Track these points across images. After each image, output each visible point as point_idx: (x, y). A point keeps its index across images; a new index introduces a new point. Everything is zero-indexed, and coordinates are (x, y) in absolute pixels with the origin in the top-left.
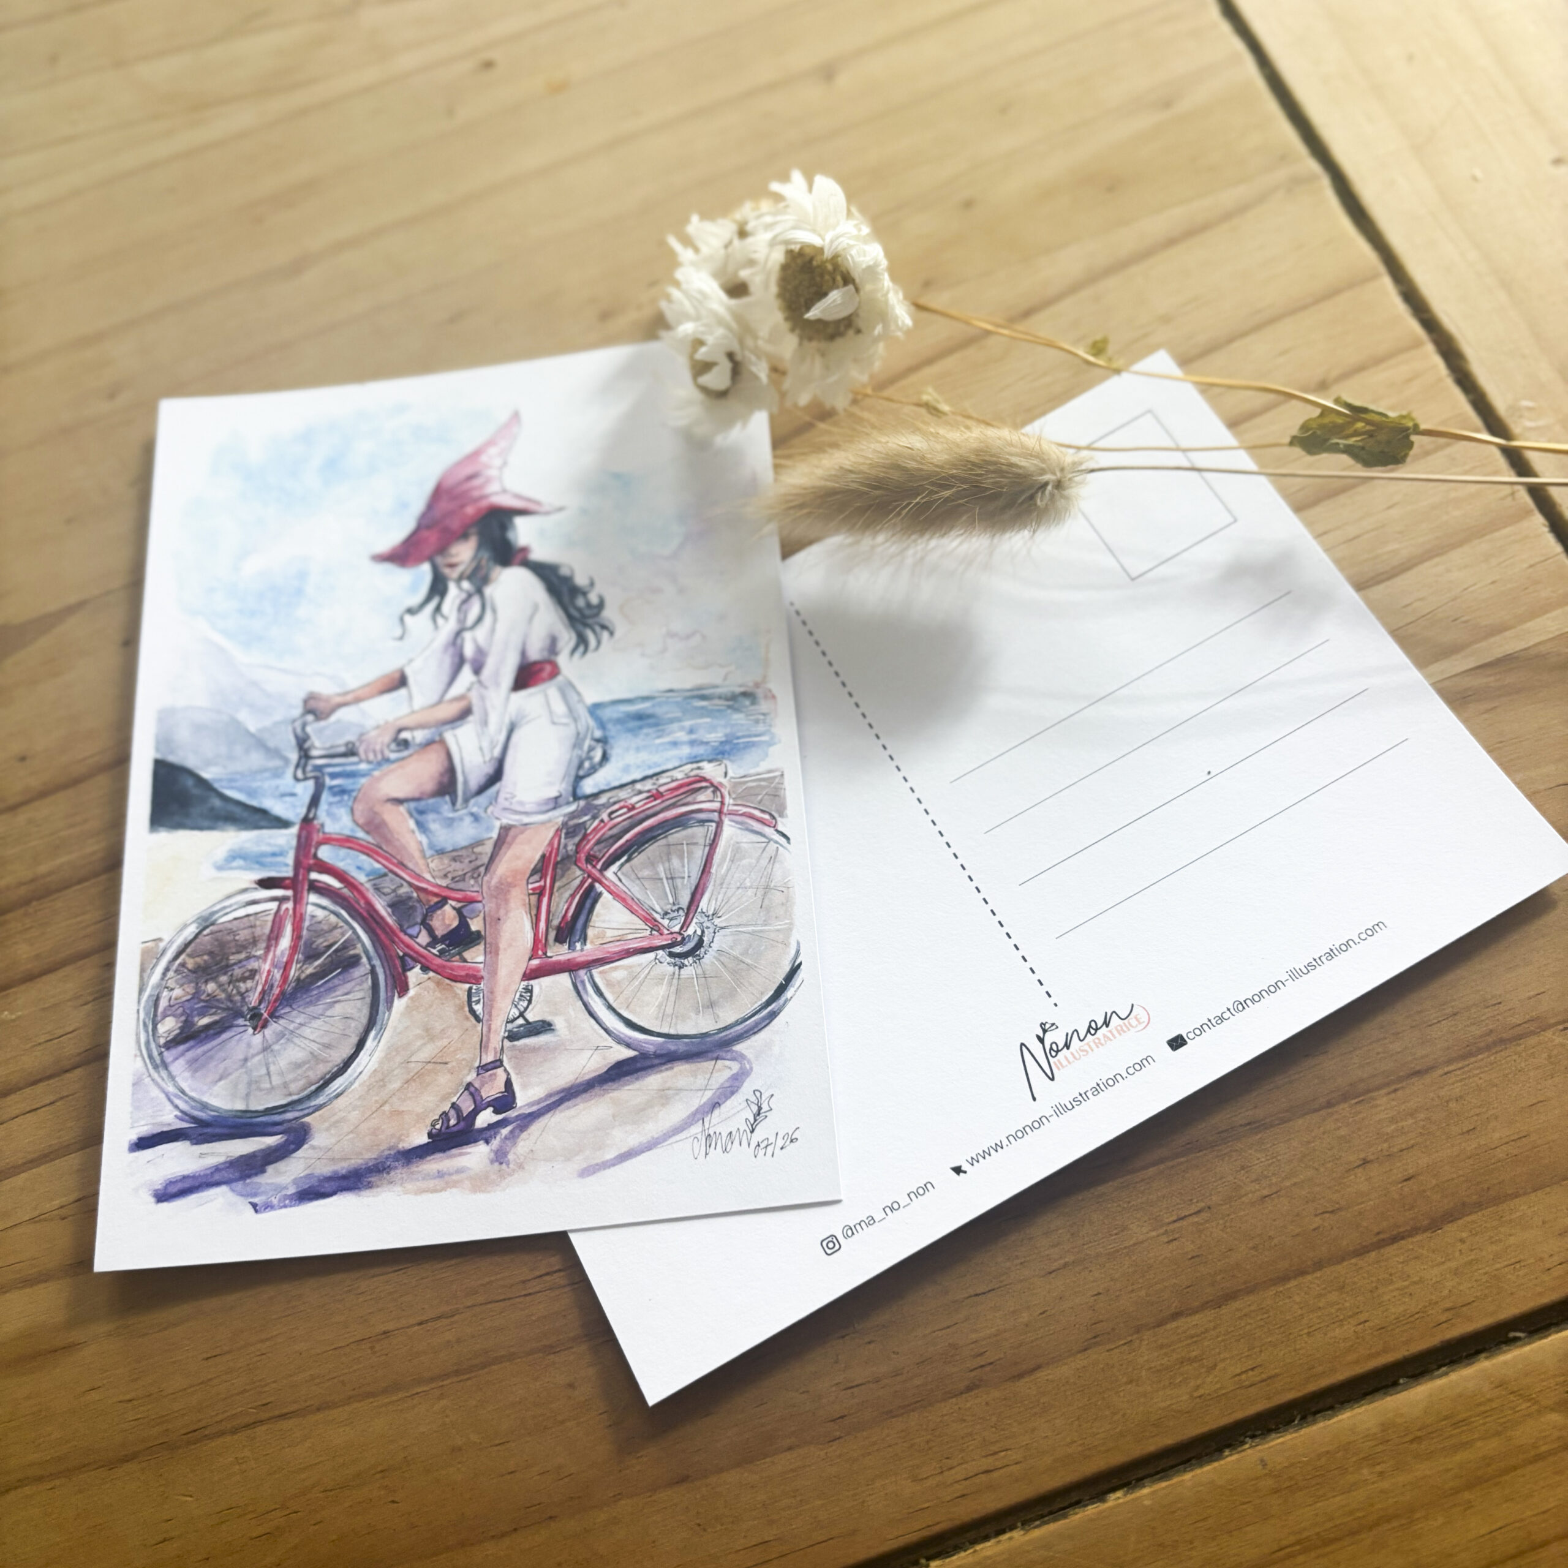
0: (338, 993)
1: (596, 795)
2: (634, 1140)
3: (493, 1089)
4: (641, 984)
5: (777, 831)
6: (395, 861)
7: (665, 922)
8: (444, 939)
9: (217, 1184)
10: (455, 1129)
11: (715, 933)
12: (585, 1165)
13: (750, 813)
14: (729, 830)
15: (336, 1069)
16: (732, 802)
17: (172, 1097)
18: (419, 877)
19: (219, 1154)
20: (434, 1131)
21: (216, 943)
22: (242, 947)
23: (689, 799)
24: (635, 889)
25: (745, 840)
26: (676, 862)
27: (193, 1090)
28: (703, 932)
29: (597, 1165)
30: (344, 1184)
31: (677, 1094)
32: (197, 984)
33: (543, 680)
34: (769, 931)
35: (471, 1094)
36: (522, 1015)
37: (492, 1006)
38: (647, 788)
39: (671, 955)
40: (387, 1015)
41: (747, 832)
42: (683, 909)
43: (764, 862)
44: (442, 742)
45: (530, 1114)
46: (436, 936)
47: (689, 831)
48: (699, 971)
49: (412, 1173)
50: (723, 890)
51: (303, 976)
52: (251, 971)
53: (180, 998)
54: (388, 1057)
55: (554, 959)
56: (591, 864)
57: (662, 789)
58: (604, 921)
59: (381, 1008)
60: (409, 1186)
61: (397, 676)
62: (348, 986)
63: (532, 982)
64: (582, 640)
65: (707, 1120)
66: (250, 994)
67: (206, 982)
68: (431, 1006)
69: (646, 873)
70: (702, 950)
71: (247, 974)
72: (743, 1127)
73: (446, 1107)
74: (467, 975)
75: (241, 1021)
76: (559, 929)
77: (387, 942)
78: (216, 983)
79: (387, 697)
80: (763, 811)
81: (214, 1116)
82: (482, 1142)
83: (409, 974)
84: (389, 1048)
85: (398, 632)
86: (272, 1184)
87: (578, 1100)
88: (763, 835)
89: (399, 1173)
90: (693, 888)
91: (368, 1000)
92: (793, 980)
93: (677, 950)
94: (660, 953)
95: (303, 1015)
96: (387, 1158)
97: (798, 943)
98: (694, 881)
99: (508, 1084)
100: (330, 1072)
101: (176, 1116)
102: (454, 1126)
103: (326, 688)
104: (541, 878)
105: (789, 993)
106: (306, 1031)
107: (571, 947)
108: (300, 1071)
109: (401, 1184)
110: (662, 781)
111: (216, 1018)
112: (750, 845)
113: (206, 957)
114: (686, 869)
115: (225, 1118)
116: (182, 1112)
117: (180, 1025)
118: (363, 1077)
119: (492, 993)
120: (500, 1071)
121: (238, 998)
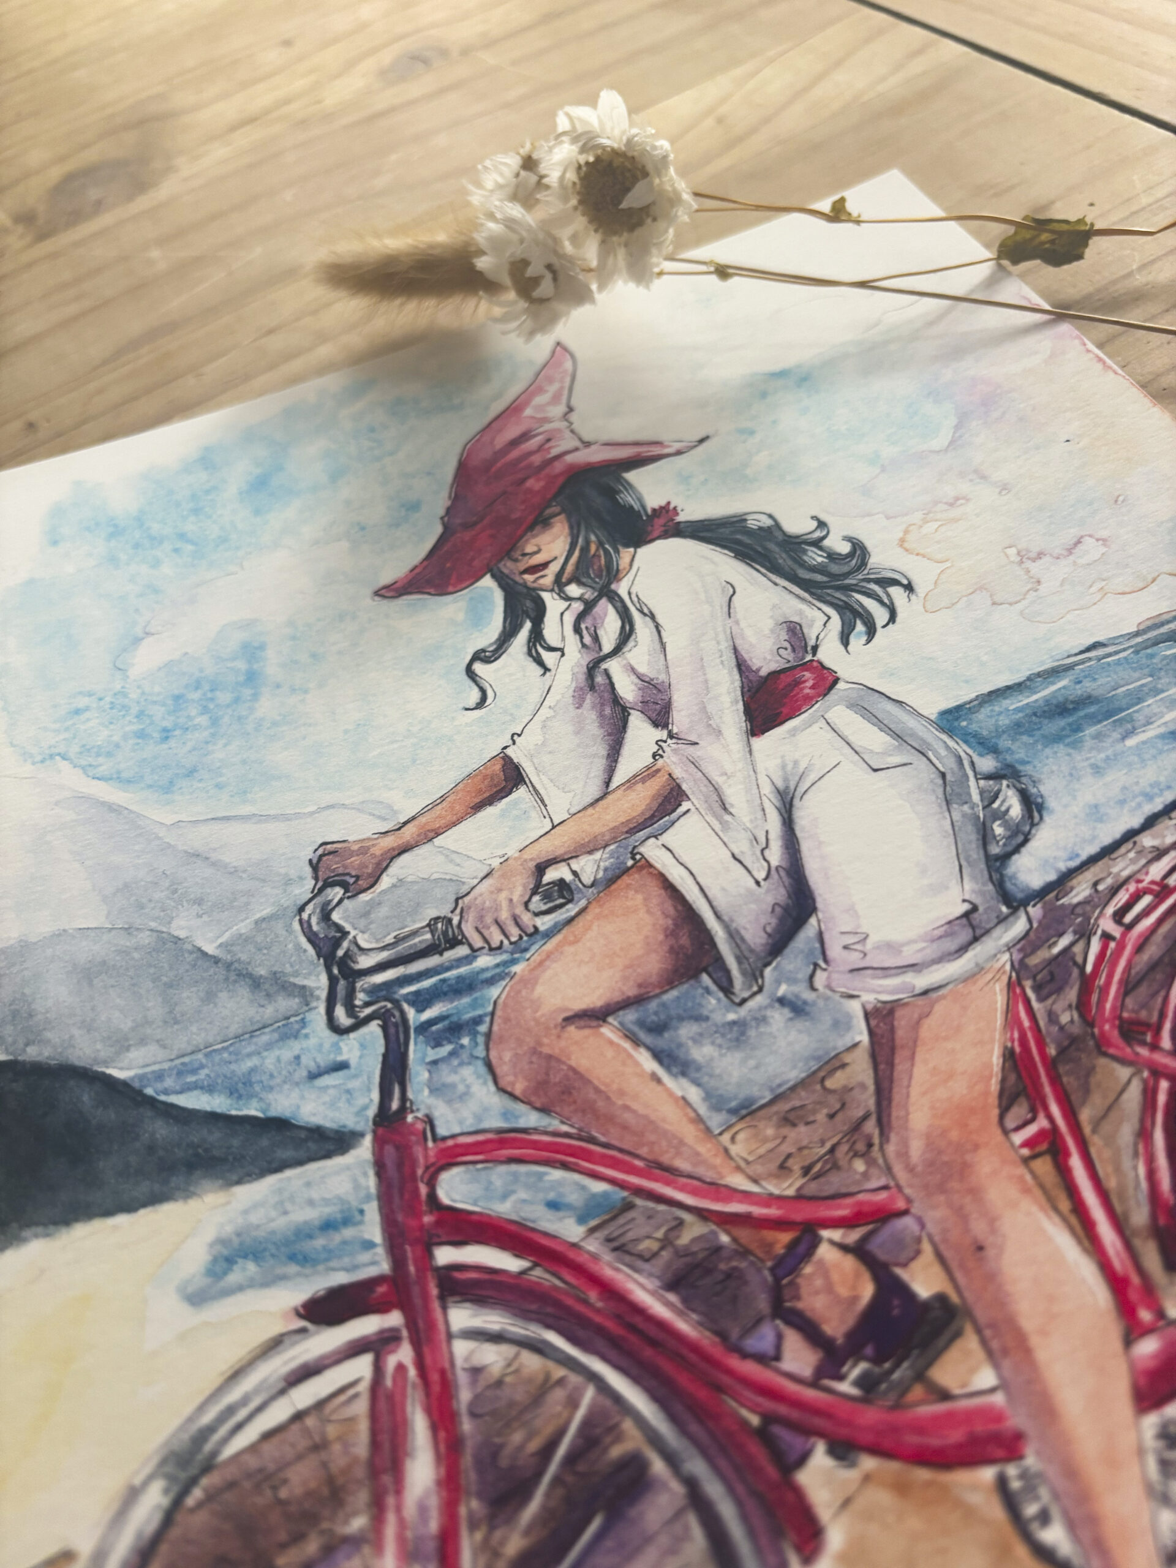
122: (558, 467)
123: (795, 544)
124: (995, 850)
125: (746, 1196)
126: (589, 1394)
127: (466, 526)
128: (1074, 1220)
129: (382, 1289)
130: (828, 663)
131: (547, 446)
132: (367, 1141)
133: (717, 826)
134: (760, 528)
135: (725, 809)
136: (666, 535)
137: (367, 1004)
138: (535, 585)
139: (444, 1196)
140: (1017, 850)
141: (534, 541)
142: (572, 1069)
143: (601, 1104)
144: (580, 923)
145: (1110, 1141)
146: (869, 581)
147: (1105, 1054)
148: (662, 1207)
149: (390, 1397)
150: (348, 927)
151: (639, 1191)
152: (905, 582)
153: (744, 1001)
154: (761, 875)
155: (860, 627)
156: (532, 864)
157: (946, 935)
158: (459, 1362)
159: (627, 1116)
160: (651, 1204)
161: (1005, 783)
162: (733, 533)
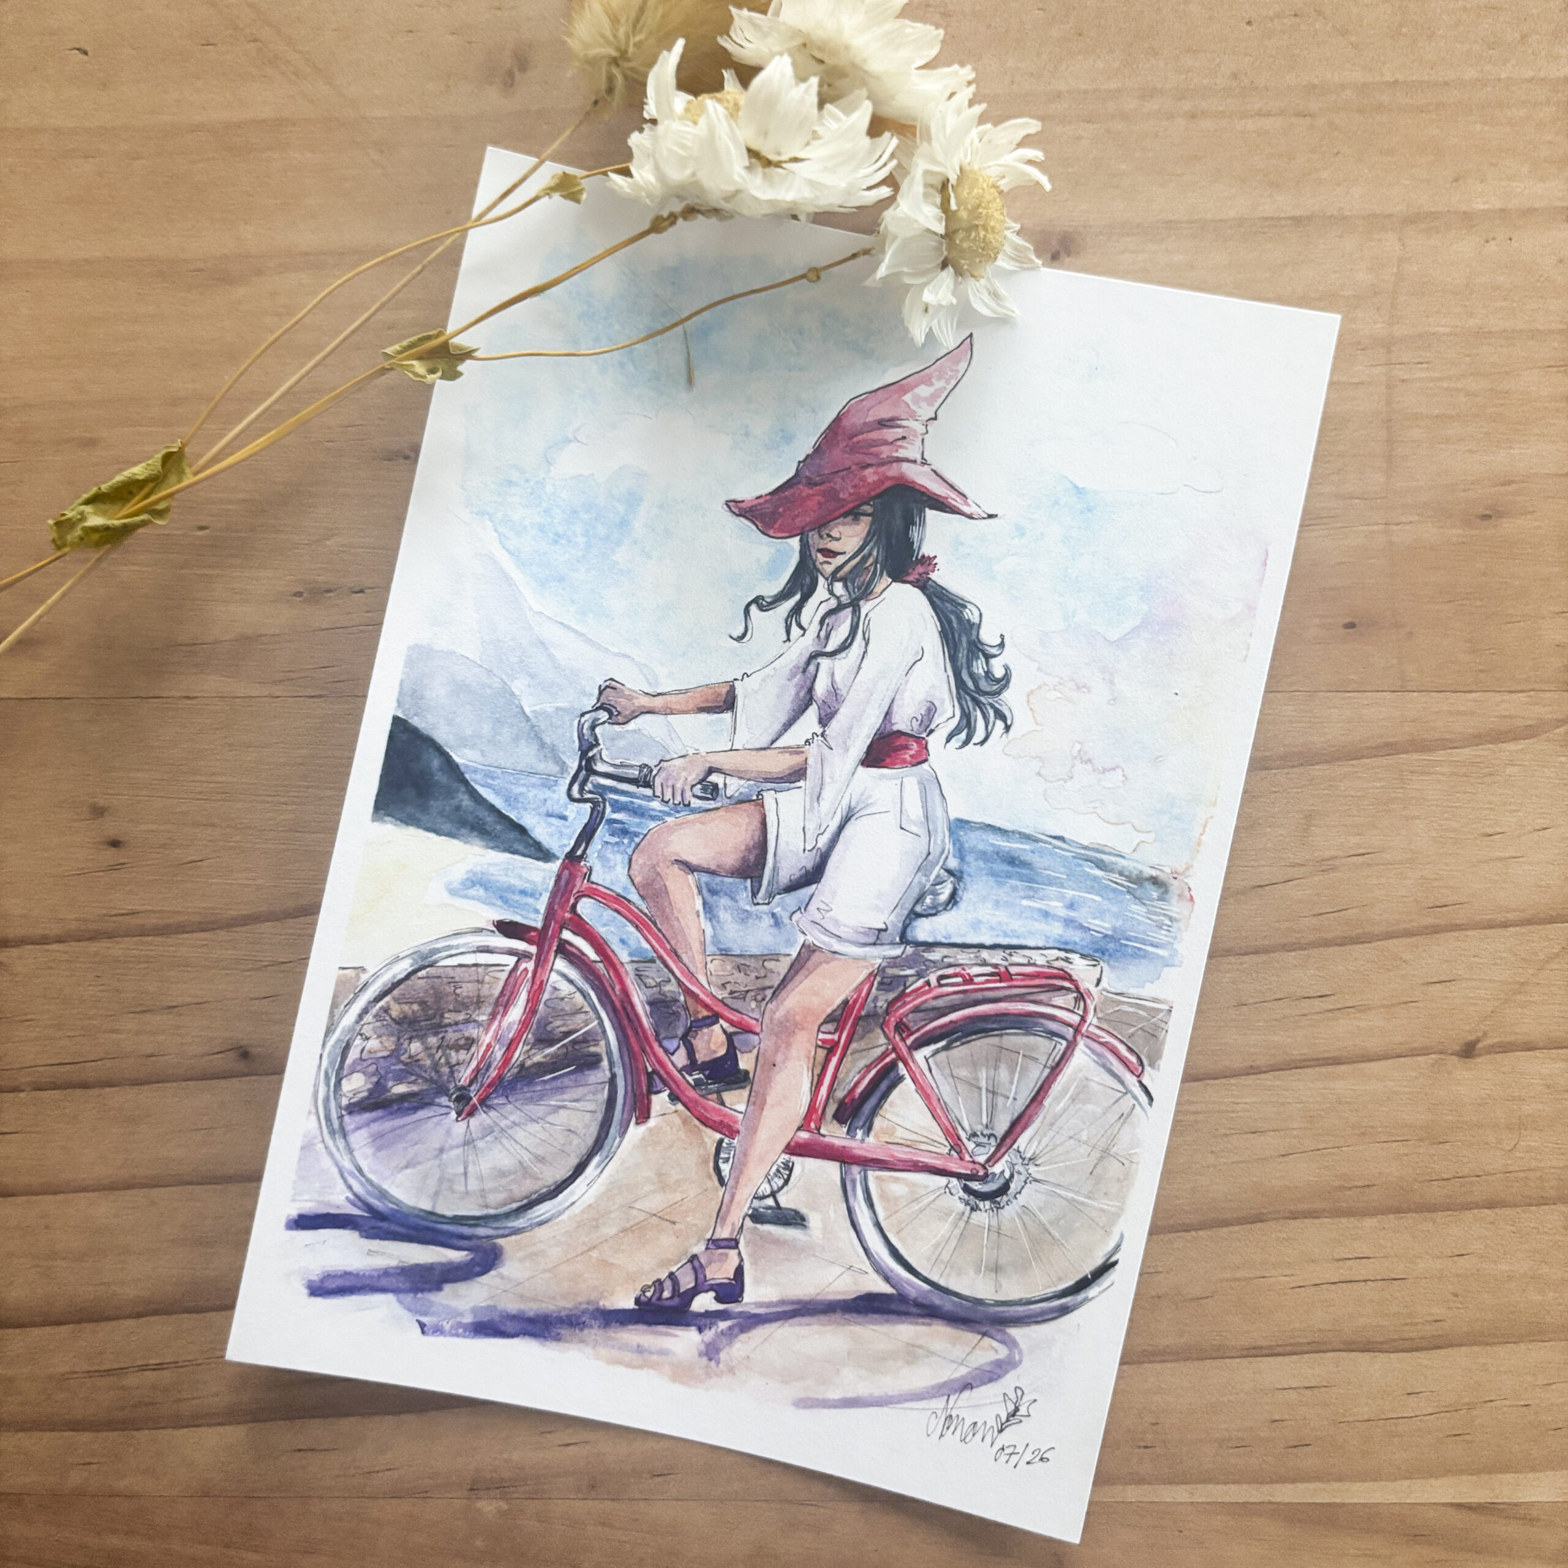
0: (566, 1096)
2: (863, 1389)
3: (721, 1271)
4: (921, 1211)
5: (1140, 1082)
6: (668, 947)
7: (970, 1146)
8: (703, 1067)
9: (384, 1290)
10: (667, 1303)
11: (1026, 1182)
12: (803, 1395)
13: (1113, 1046)
14: (1081, 1057)
15: (544, 1190)
16: (1095, 1021)
17: (346, 1174)
18: (692, 976)
19: (391, 1256)
20: (643, 1298)
21: (431, 992)
22: (462, 1005)
23: (1043, 997)
24: (945, 1089)
25: (1096, 1079)
26: (1003, 1074)
27: (373, 1172)
28: (1012, 1176)
29: (817, 1400)
30: (530, 1328)
31: (928, 1356)
32: (399, 1039)
33: (904, 763)
34: (1091, 1207)
35: (694, 1269)
36: (773, 1194)
37: (741, 1172)
38: (994, 961)
39: (966, 1189)
40: (618, 1140)
41: (1102, 1070)
42: (996, 1138)
43: (1112, 1117)
44: (759, 803)
45: (755, 1316)
46: (696, 1061)
47: (1032, 1039)
48: (994, 1223)
49: (609, 1339)
50: (1051, 1134)
51: (528, 1063)
52: (467, 1039)
53: (375, 1052)
54: (608, 1194)
55: (827, 1139)
56: (901, 1035)
57: (1013, 970)
58: (898, 1115)
59: (613, 1131)
61: (724, 690)
62: (579, 1092)
63: (794, 1158)
64: (966, 724)
65: (953, 1398)
66: (462, 1068)
67: (411, 1039)
68: (671, 1147)
69: (963, 1073)
70: (1005, 1198)
71: (462, 1042)
72: (992, 1422)
73: (663, 1275)
74: (721, 1122)
75: (444, 1100)
76: (842, 1104)
77: (636, 1048)
78: (422, 1043)
80: (1130, 1050)
81: (392, 1209)
82: (693, 1328)
83: (654, 1098)
84: (611, 1183)
85: (740, 630)
86: (447, 1306)
87: (813, 1319)
88: (1122, 1082)
90: (1016, 1115)
91: (600, 1116)
92: (1102, 1279)
93: (975, 1186)
94: (954, 1181)
95: (519, 1112)
96: (584, 1312)
97: (1122, 1237)
98: (1020, 1106)
99: (739, 1271)
100: (536, 1192)
101: (347, 1198)
102: (667, 1299)
103: (633, 681)
104: (836, 1031)
105: (1092, 1292)
106: (519, 1134)
107: (851, 1132)
108: (504, 1181)
109: (594, 1347)
110: (1016, 958)
111: (415, 1088)
112: (1101, 1087)
113: (415, 1007)
114: (1014, 1088)
115: (408, 1216)
116: (355, 1195)
117: (370, 1086)
118: (576, 1209)
119: (745, 1155)
120: (733, 1253)
121: (445, 1070)
122: (893, 471)
123: (977, 648)
124: (918, 909)
126: (596, 1023)
127: (811, 483)
129: (533, 934)
130: (930, 747)
131: (899, 443)
132: (559, 863)
133: (808, 806)
134: (969, 621)
135: (818, 799)
136: (915, 584)
137: (590, 792)
138: (820, 567)
139: (579, 909)
140: (927, 916)
141: (841, 528)
142: (665, 886)
143: (668, 910)
144: (712, 814)
145: (854, 1061)
146: (992, 706)
147: (882, 1029)
148: (666, 970)
150: (601, 741)
151: (661, 958)
152: (1009, 722)
153: (758, 904)
154: (809, 847)
155: (963, 736)
156: (708, 765)
157: (865, 934)
158: (550, 982)
159: (676, 923)
160: (662, 966)
161: (952, 879)
162: (952, 612)
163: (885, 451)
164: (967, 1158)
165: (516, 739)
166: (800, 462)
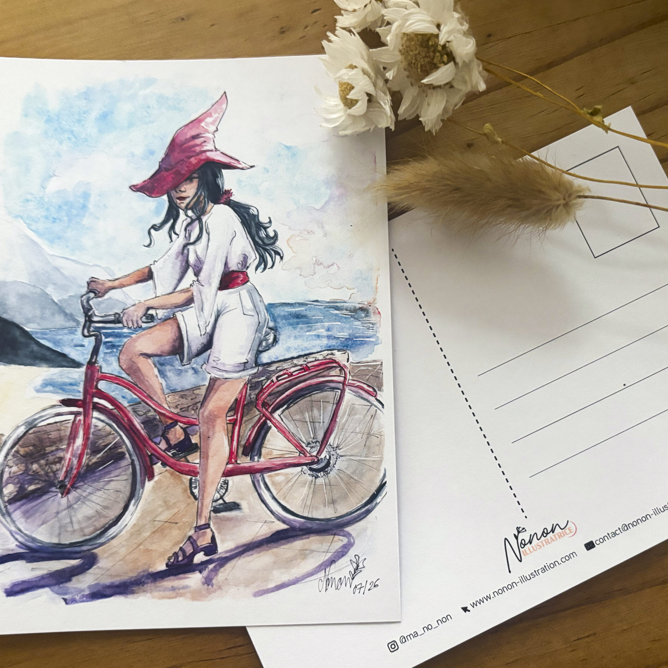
0: (112, 475)
1: (269, 364)
2: (285, 578)
3: (204, 541)
4: (292, 486)
6: (146, 395)
8: (176, 446)
10: (182, 563)
12: (257, 590)
14: (349, 395)
16: (351, 378)
18: (160, 406)
20: (170, 563)
23: (325, 373)
24: (291, 427)
26: (316, 412)
28: (330, 457)
29: (264, 590)
30: (118, 590)
31: (311, 553)
33: (239, 285)
35: (192, 543)
36: (222, 497)
37: (204, 491)
38: (300, 363)
39: (311, 469)
40: (141, 490)
41: (359, 398)
42: (319, 442)
44: (174, 318)
45: (226, 558)
46: (171, 444)
47: (325, 394)
49: (158, 587)
50: (343, 433)
51: (90, 463)
54: (142, 517)
55: (241, 465)
56: (265, 408)
57: (309, 365)
58: (271, 445)
59: (138, 486)
60: (156, 594)
61: (147, 270)
62: (118, 471)
63: (228, 478)
64: (263, 260)
65: (327, 570)
68: (168, 488)
69: (297, 417)
70: (329, 468)
72: (348, 576)
73: (177, 549)
74: (189, 471)
76: (245, 447)
77: (141, 446)
79: (140, 285)
82: (197, 572)
83: (155, 467)
84: (142, 511)
85: (148, 242)
87: (254, 551)
89: (149, 586)
90: (325, 429)
91: (130, 481)
93: (315, 466)
94: (305, 467)
95: (91, 488)
96: (143, 576)
98: (326, 425)
99: (213, 538)
100: (107, 523)
102: (182, 561)
103: (102, 276)
104: (235, 414)
107: (252, 459)
109: (151, 592)
110: (310, 360)
114: (322, 417)
118: (128, 528)
119: (204, 482)
120: (208, 530)
122: (203, 157)
123: (260, 226)
124: (260, 349)
125: (166, 409)
126: (119, 438)
127: (167, 170)
128: (230, 438)
129: (80, 402)
130: (249, 275)
131: (203, 144)
132: (85, 367)
133: (198, 314)
134: (253, 214)
135: (202, 310)
136: (225, 203)
137: (93, 331)
138: (179, 205)
139: (99, 387)
140: (265, 351)
141: (185, 186)
142: (138, 367)
143: (142, 378)
144: (153, 329)
145: (246, 425)
146: (273, 250)
147: (256, 408)
148: (147, 406)
149: (76, 425)
150: (93, 307)
151: (143, 401)
152: (282, 255)
153: (185, 365)
154: (203, 333)
155: (263, 266)
156: (146, 306)
157: (238, 366)
158: (93, 424)
159: (147, 383)
160: (145, 404)
161: (273, 331)
162: (244, 212)
163: (198, 149)
164: (308, 455)
165: (53, 314)
166: (160, 162)
